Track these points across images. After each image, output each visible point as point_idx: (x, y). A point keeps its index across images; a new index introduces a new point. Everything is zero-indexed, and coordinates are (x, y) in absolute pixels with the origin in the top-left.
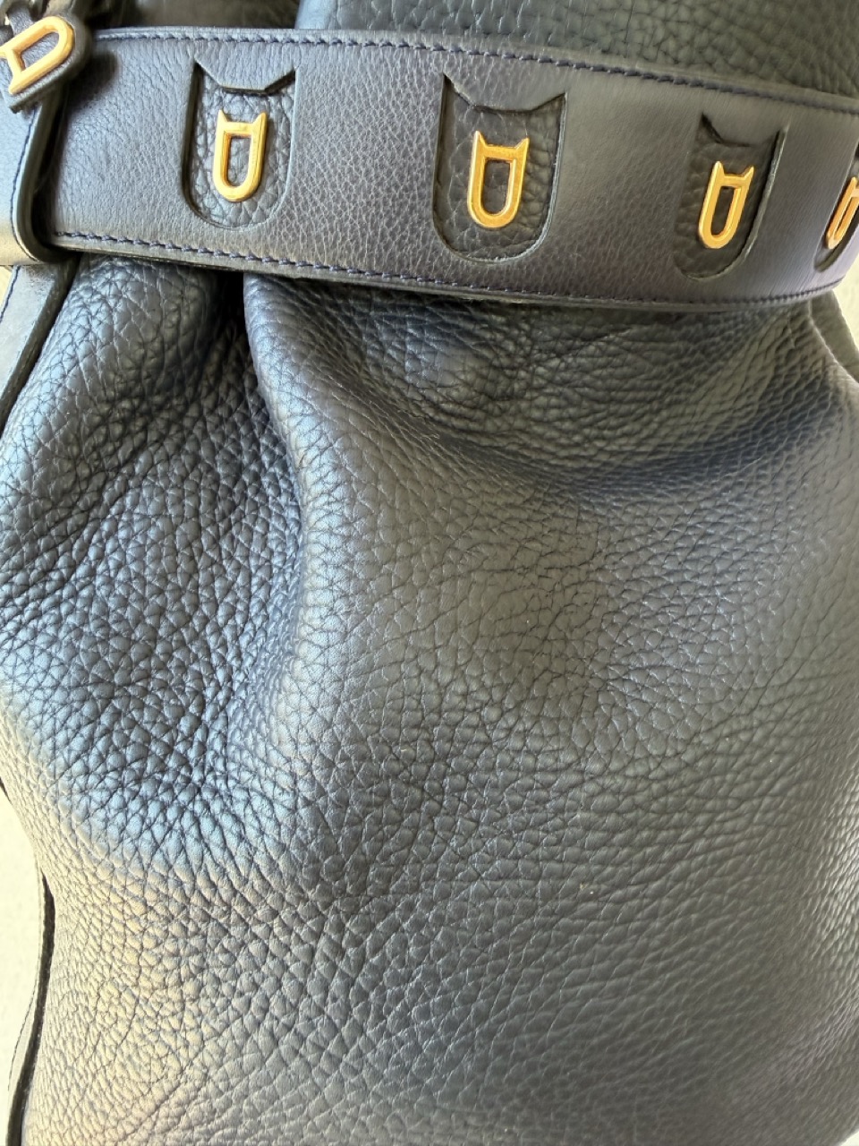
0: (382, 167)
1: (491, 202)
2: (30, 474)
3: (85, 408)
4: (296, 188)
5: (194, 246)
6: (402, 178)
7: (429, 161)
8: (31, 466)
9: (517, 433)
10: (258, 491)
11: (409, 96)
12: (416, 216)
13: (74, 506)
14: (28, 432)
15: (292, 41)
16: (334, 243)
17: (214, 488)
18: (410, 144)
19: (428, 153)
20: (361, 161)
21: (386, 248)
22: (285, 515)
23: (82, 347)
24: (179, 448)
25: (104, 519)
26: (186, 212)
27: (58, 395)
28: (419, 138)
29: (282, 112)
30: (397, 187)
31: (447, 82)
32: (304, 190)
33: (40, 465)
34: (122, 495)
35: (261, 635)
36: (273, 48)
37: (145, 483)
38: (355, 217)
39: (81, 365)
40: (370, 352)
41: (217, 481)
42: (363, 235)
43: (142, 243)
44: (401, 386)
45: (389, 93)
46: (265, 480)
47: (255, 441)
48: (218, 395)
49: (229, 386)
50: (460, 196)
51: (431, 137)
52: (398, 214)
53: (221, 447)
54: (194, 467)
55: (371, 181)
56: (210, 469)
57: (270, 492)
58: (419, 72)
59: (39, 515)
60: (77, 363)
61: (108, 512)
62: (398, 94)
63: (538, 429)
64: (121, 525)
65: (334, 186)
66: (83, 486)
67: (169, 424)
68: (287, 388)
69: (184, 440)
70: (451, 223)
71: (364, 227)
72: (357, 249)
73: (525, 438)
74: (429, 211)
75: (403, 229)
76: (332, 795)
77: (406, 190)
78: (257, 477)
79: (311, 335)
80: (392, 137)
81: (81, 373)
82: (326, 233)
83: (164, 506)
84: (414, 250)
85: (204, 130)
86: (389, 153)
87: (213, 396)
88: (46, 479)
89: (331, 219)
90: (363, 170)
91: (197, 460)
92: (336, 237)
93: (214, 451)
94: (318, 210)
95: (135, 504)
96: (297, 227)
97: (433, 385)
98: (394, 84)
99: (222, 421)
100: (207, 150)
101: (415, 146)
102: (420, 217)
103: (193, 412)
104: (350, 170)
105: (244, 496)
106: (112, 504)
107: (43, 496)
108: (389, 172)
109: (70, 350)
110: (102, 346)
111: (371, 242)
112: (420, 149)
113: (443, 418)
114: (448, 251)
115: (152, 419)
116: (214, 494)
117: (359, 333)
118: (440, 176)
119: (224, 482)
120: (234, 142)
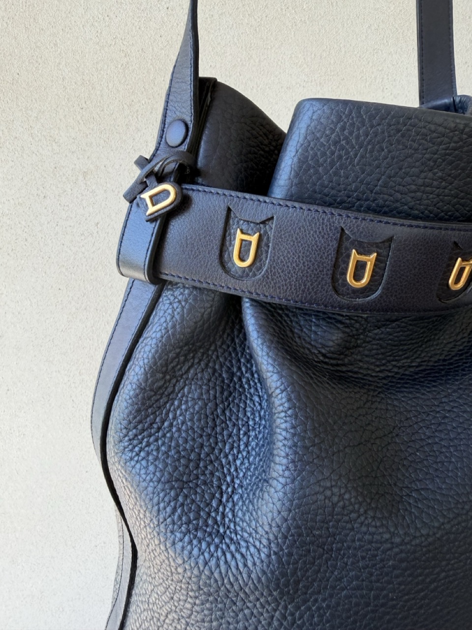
0: (311, 261)
1: (358, 277)
2: (146, 380)
3: (170, 351)
4: (271, 266)
5: (223, 285)
6: (319, 267)
7: (332, 261)
8: (147, 377)
9: (358, 362)
10: (241, 386)
11: (325, 234)
12: (324, 282)
13: (163, 393)
14: (146, 361)
15: (273, 204)
16: (286, 290)
17: (222, 384)
18: (324, 253)
19: (332, 257)
20: (301, 258)
21: (309, 294)
22: (254, 399)
23: (170, 324)
24: (207, 365)
25: (176, 399)
26: (220, 271)
27: (160, 345)
28: (328, 251)
29: (266, 232)
30: (316, 270)
31: (342, 229)
32: (274, 268)
33: (151, 377)
34: (183, 388)
35: (246, 461)
36: (263, 205)
37: (193, 383)
38: (296, 281)
39: (170, 332)
40: (296, 331)
41: (223, 381)
42: (300, 288)
43: (200, 281)
44: (309, 347)
45: (316, 232)
46: (244, 380)
47: (239, 361)
48: (223, 339)
49: (228, 335)
50: (344, 273)
51: (334, 251)
52: (316, 281)
53: (224, 364)
54: (213, 374)
55: (305, 266)
56: (220, 375)
57: (246, 386)
58: (330, 224)
59: (149, 398)
60: (168, 331)
61: (177, 396)
62: (320, 232)
63: (367, 359)
64: (183, 402)
65: (288, 267)
66: (168, 384)
67: (203, 354)
68: (266, 358)
69: (209, 361)
70: (339, 284)
71: (300, 285)
72: (296, 293)
73: (361, 364)
74: (329, 281)
75: (318, 287)
76: (286, 551)
77: (320, 271)
78: (240, 379)
79: (274, 329)
80: (316, 250)
81: (170, 336)
82: (283, 286)
83: (202, 394)
84: (322, 295)
85: (230, 234)
86: (314, 256)
87: (221, 340)
88: (153, 383)
89: (286, 280)
90: (302, 262)
91: (215, 371)
92: (287, 288)
93: (221, 366)
94: (280, 276)
95: (189, 393)
96: (270, 282)
97: (324, 346)
98: (319, 228)
99: (225, 351)
100: (231, 243)
101: (326, 254)
102: (326, 283)
103: (213, 348)
104: (296, 261)
105: (235, 388)
106: (179, 392)
107: (151, 390)
108: (313, 264)
109: (165, 325)
110: (179, 324)
111: (303, 291)
112: (328, 255)
113: (327, 360)
114: (337, 297)
115: (196, 353)
116: (222, 388)
117: (291, 321)
118: (336, 266)
119: (226, 381)
120: (244, 243)
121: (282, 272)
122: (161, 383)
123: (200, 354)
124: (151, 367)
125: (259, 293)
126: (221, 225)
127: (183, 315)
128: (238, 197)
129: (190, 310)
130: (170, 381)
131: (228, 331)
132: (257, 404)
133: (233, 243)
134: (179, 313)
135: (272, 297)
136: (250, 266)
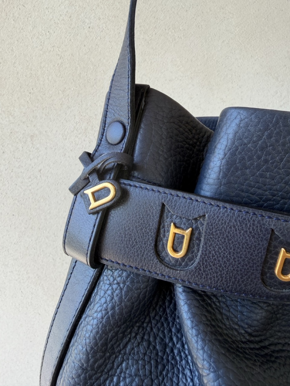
0: (241, 258)
1: (285, 271)
3: (110, 331)
4: (203, 259)
5: (158, 272)
6: (249, 263)
7: (262, 258)
8: (89, 358)
10: (174, 358)
11: (255, 234)
12: (253, 276)
13: (103, 371)
15: (204, 203)
16: (217, 282)
17: (156, 358)
18: (254, 251)
19: (262, 255)
20: (232, 254)
21: (239, 286)
22: (185, 372)
24: (143, 338)
25: (114, 375)
26: (156, 260)
27: (100, 327)
28: (258, 250)
29: (197, 228)
30: (246, 265)
31: (273, 230)
32: (206, 261)
34: (121, 364)
36: (195, 203)
37: (130, 358)
38: (227, 274)
39: (110, 313)
41: (157, 354)
42: (230, 280)
45: (246, 231)
46: (176, 351)
47: (170, 331)
48: (156, 311)
49: (161, 306)
50: (272, 268)
51: (264, 250)
52: (246, 275)
53: (158, 335)
54: (148, 348)
55: (235, 262)
56: (155, 347)
57: (178, 358)
58: (261, 226)
59: (90, 377)
60: (108, 313)
61: (116, 372)
62: (251, 232)
65: (219, 261)
66: (107, 361)
69: (144, 334)
70: (267, 277)
71: (230, 277)
72: (227, 285)
74: (259, 275)
75: (247, 280)
77: (250, 267)
78: (172, 351)
80: (246, 248)
81: (109, 318)
82: (214, 277)
84: (251, 287)
86: (244, 253)
87: (154, 312)
89: (217, 273)
90: (233, 258)
91: (149, 343)
92: (219, 280)
93: (155, 338)
94: (212, 269)
95: (126, 369)
96: (202, 274)
98: (249, 229)
99: (158, 322)
101: (256, 252)
102: (256, 277)
103: (147, 320)
104: (227, 256)
105: (168, 361)
106: (118, 368)
107: (93, 369)
108: (244, 260)
110: (118, 306)
111: (234, 283)
112: (258, 253)
114: (265, 289)
116: (157, 361)
118: (265, 262)
119: (160, 354)
120: (177, 235)
121: (214, 265)
122: (101, 361)
123: (136, 328)
124: (92, 348)
125: (191, 281)
126: (157, 219)
127: (121, 298)
128: (171, 195)
129: (127, 292)
130: (109, 358)
131: (160, 303)
132: (189, 380)
133: (167, 234)
134: (117, 295)
135: (203, 286)
136: (183, 258)
